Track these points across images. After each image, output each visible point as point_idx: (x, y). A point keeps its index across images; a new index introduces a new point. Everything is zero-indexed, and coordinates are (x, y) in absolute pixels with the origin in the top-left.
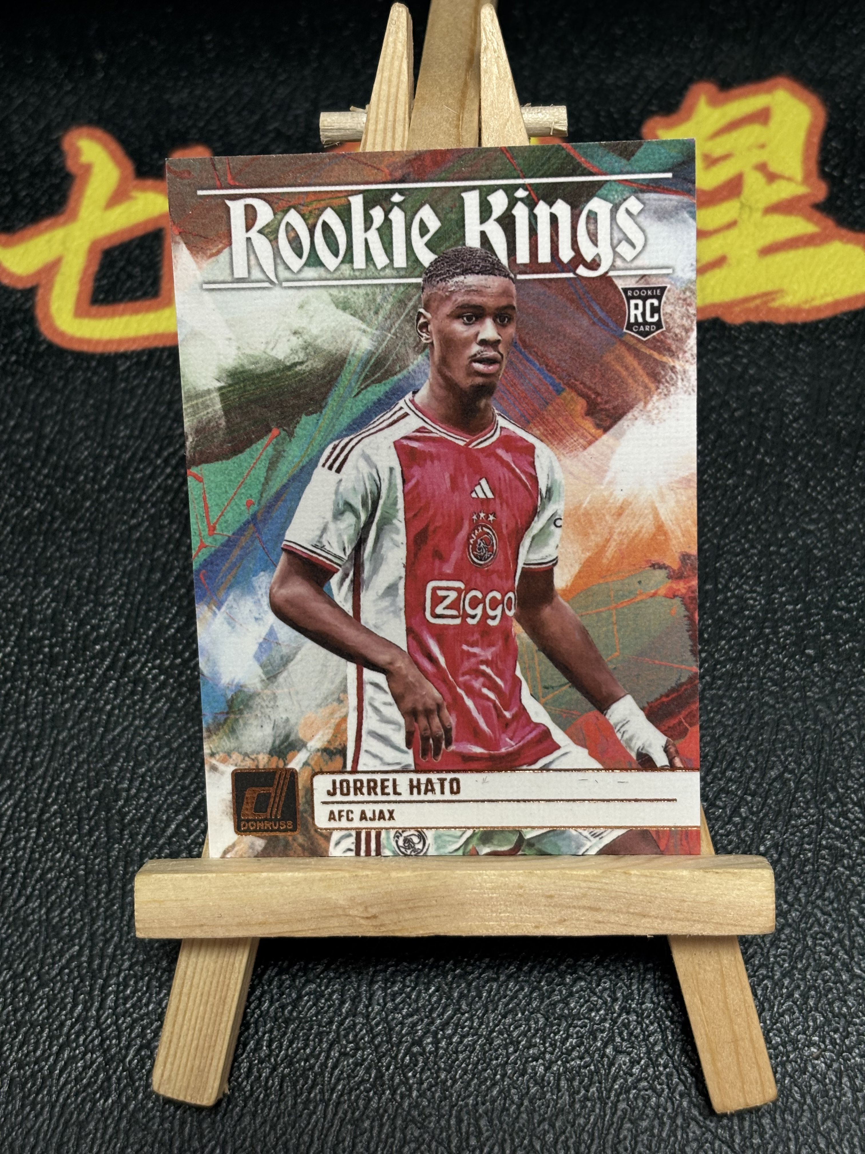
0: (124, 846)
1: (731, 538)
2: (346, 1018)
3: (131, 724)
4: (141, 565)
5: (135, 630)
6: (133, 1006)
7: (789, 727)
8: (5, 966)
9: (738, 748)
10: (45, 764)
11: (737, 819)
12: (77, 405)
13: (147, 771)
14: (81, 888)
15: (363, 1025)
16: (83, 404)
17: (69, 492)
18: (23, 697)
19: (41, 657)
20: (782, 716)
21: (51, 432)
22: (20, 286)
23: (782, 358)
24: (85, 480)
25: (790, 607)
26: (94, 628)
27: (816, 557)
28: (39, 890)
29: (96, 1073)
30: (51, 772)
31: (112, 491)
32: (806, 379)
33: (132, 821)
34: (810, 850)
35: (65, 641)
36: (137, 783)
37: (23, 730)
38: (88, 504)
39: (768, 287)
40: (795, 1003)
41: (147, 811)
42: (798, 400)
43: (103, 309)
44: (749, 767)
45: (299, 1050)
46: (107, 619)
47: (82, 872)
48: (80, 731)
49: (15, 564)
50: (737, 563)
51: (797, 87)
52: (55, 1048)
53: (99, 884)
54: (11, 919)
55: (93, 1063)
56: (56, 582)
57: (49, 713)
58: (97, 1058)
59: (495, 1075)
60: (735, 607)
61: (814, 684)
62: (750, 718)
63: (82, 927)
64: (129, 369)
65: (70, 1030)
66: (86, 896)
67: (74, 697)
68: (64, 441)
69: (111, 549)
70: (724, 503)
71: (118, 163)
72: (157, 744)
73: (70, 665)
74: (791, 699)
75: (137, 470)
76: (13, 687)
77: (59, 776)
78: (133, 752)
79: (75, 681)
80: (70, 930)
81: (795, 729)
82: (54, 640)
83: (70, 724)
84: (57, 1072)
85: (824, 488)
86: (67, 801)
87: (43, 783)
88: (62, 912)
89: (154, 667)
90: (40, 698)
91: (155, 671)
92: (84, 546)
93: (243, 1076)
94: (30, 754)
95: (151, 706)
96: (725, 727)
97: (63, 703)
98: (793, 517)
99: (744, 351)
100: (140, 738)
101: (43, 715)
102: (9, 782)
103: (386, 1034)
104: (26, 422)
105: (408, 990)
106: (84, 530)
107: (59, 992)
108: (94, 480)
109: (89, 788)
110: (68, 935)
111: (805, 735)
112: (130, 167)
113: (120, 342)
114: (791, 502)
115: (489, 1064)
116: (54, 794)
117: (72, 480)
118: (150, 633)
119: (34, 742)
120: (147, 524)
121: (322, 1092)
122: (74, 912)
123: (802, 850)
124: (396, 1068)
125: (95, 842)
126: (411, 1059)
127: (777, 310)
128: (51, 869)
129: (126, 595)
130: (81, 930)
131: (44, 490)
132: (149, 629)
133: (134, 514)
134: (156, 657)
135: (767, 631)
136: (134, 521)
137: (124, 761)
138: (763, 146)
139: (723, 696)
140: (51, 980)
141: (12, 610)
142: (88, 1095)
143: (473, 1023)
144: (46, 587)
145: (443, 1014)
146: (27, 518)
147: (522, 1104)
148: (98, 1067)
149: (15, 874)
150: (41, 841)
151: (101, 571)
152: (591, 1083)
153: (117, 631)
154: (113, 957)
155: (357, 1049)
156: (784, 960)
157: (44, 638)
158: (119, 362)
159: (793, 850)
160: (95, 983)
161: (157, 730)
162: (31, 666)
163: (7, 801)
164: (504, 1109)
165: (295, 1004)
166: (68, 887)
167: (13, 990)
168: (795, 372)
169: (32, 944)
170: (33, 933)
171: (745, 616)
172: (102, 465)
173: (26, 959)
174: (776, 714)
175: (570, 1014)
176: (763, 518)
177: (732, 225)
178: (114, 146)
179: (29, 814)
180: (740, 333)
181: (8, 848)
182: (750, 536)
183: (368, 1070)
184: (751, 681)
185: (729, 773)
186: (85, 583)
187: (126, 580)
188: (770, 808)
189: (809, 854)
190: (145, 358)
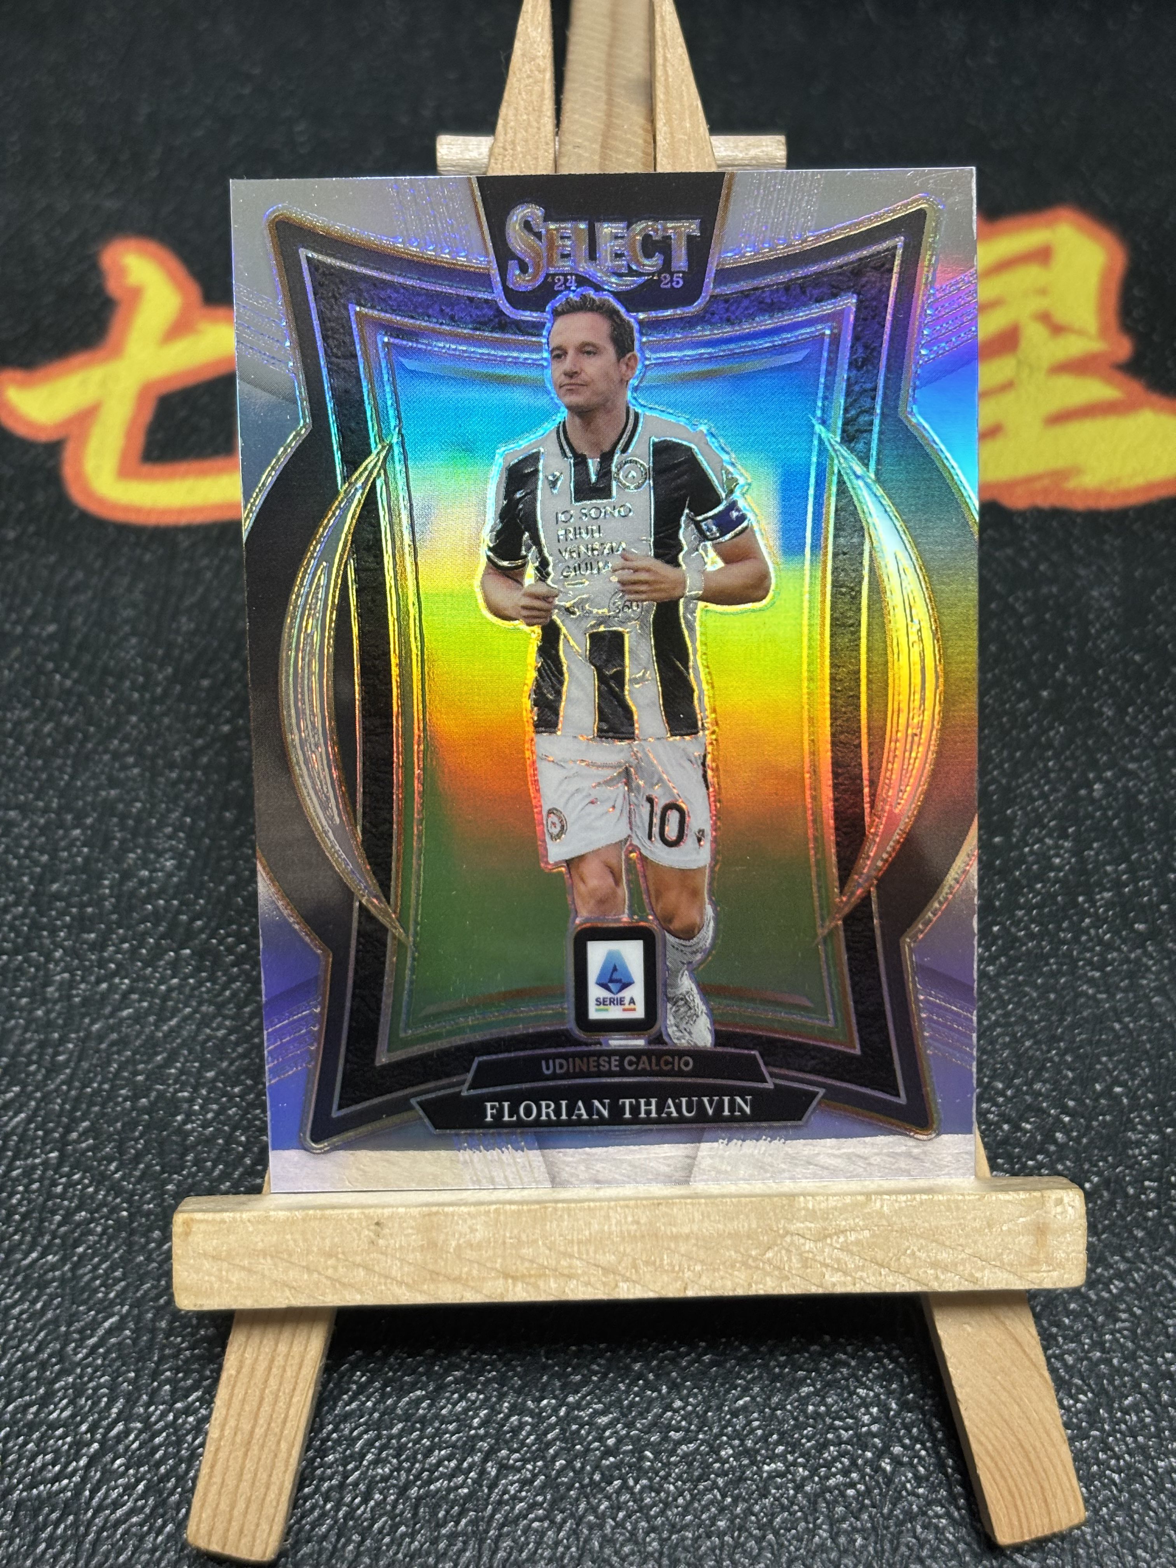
0: (186, 1178)
1: (1027, 776)
2: (507, 1417)
3: (196, 1011)
4: (210, 799)
5: (203, 884)
6: (198, 1399)
7: (1117, 1026)
8: (12, 1343)
9: (1049, 1051)
10: (72, 1064)
11: (1052, 1148)
12: (121, 590)
13: (218, 1074)
14: (124, 1234)
15: (534, 1426)
16: (130, 589)
17: (109, 702)
18: (42, 973)
19: (68, 918)
20: (1105, 1012)
21: (85, 623)
22: (43, 437)
23: (1081, 552)
24: (133, 688)
25: (1109, 868)
26: (142, 883)
27: (1140, 804)
28: (64, 1237)
29: (144, 1496)
30: (80, 1074)
31: (169, 702)
32: (1116, 579)
33: (198, 1142)
34: (1153, 1190)
35: (103, 898)
36: (204, 1092)
37: (40, 1018)
38: (134, 719)
39: (1059, 463)
40: (1143, 1394)
41: (218, 1132)
42: (1107, 604)
43: (157, 469)
44: (1065, 1077)
45: (440, 1463)
46: (162, 870)
47: (125, 1213)
48: (122, 1021)
49: (31, 796)
50: (1035, 810)
51: (1084, 221)
52: (83, 1462)
53: (150, 1230)
54: (19, 1279)
55: (138, 1482)
56: (89, 821)
57: (78, 995)
58: (145, 1473)
59: (724, 1496)
60: (1035, 867)
61: (1148, 969)
62: (1062, 1014)
63: (124, 1290)
64: (194, 545)
65: (104, 1435)
66: (130, 1245)
67: (115, 974)
68: (103, 635)
69: (167, 779)
70: (1014, 732)
71: (179, 286)
72: (233, 1038)
73: (110, 930)
74: (1118, 988)
75: (204, 675)
76: (27, 960)
77: (92, 1081)
78: (198, 1048)
79: (117, 952)
80: (106, 1294)
81: (1125, 1027)
82: (85, 898)
83: (108, 1010)
84: (87, 1493)
85: (1147, 717)
86: (102, 1115)
87: (69, 1090)
88: (96, 1268)
89: (228, 935)
90: (66, 975)
91: (230, 940)
92: (129, 773)
93: (358, 1500)
94: (50, 1051)
95: (224, 988)
96: (1031, 1024)
97: (98, 982)
98: (1109, 752)
99: (1032, 543)
100: (208, 1031)
101: (70, 997)
102: (16, 1089)
103: (564, 1440)
104: (50, 609)
105: (595, 1378)
106: (129, 753)
107: (90, 1380)
108: (143, 688)
109: (135, 1098)
110: (102, 1301)
111: (1139, 1036)
112: (195, 291)
113: (181, 511)
114: (1105, 733)
115: (715, 1483)
116: (84, 1106)
117: (113, 689)
118: (222, 888)
119: (56, 1035)
120: (218, 745)
121: (474, 1522)
122: (113, 1268)
123: (1144, 1190)
124: (583, 1487)
125: (144, 1173)
126: (603, 1474)
127: (1071, 493)
128: (79, 1209)
129: (189, 837)
130: (121, 1294)
131: (74, 699)
132: (221, 884)
133: (200, 732)
134: (230, 922)
135: (1081, 899)
136: (200, 742)
137: (187, 1061)
138: (1043, 292)
139: (1026, 983)
140: (79, 1364)
141: (27, 856)
142: (132, 1525)
143: (690, 1424)
144: (75, 827)
145: (648, 1410)
146: (49, 735)
147: (764, 1537)
148: (146, 1486)
149: (25, 1217)
150: (66, 1169)
151: (153, 806)
152: (863, 1508)
153: (177, 886)
154: (169, 1333)
155: (525, 1461)
156: (1124, 1337)
157: (71, 893)
158: (181, 537)
159: (1131, 1191)
160: (144, 1368)
161: (232, 1018)
162: (53, 932)
163: (16, 1115)
164: (737, 1545)
165: (433, 1397)
166: (104, 1232)
167: (23, 1377)
168: (1101, 569)
169: (50, 1315)
170: (52, 1297)
171: (1049, 878)
172: (155, 667)
173: (42, 1334)
174: (1098, 1007)
175: (828, 1412)
176: (1068, 753)
177: (1007, 386)
178: (174, 264)
179: (47, 1132)
180: (1025, 520)
181: (16, 1181)
182: (1052, 775)
183: (542, 1490)
184: (1062, 964)
185: (1037, 1086)
186: (131, 822)
187: (188, 820)
188: (1097, 1133)
189: (1152, 1195)
190: (215, 533)
